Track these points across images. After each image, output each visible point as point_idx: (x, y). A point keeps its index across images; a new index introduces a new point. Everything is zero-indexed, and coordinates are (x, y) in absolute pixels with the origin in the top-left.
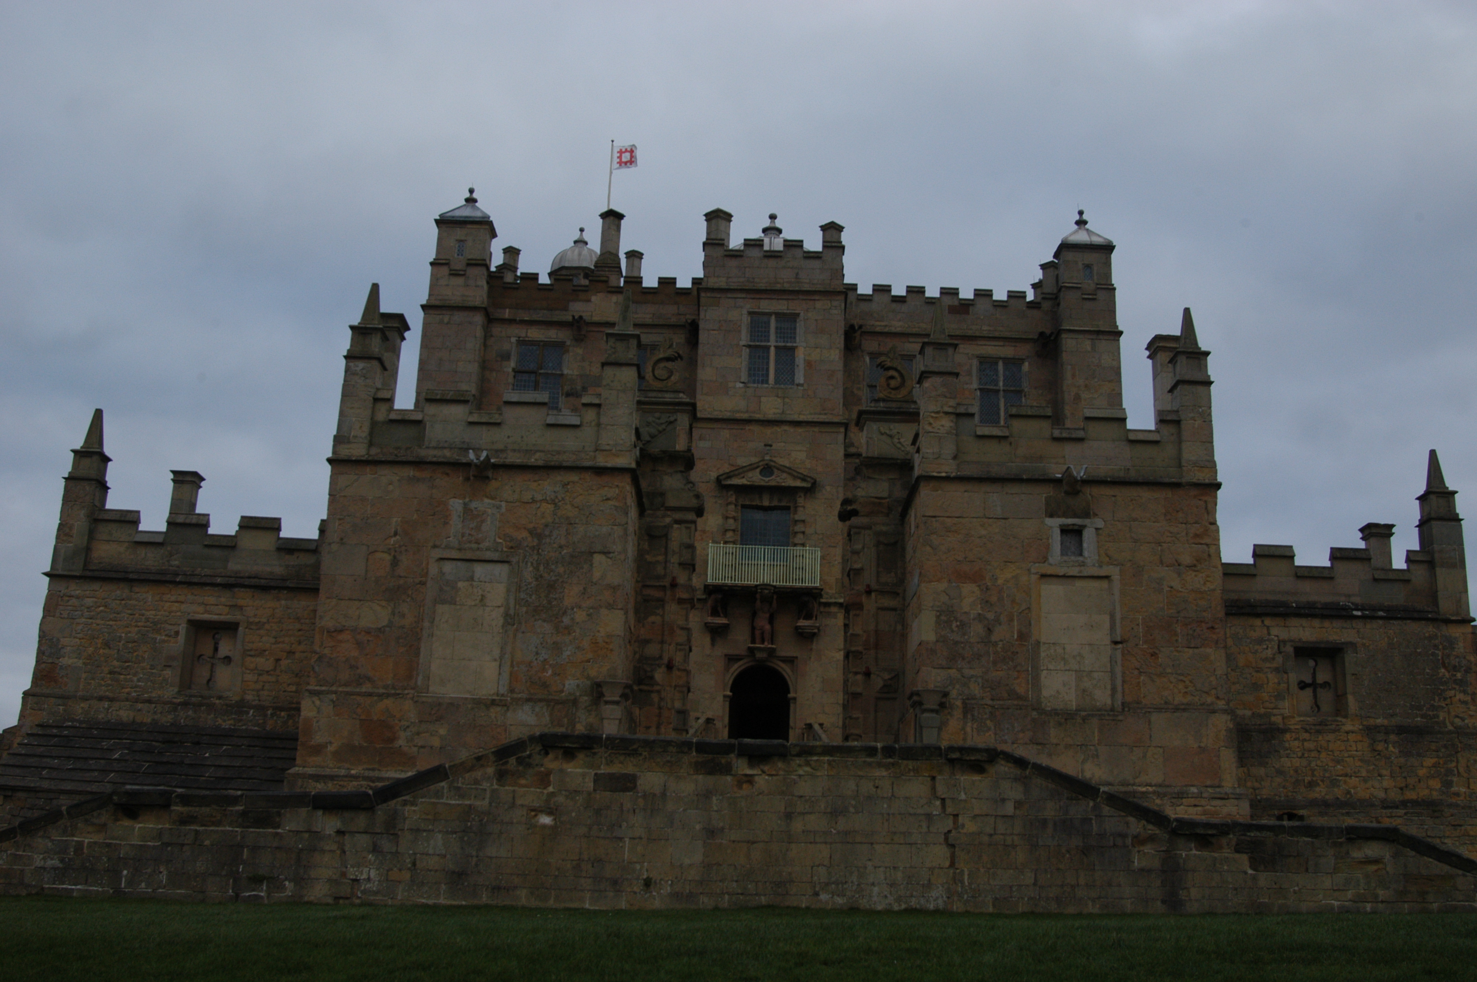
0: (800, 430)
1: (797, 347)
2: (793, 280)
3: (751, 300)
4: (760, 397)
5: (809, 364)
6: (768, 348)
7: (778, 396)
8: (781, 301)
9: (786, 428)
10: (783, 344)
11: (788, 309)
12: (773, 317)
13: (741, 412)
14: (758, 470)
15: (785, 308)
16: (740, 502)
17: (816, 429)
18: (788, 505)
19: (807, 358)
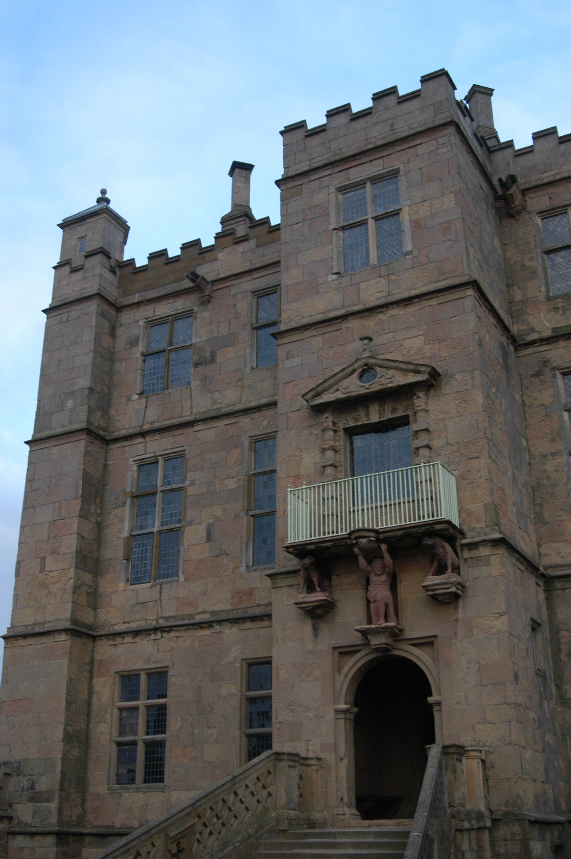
0: (412, 309)
1: (401, 209)
2: (388, 134)
3: (338, 175)
4: (359, 283)
5: (417, 224)
6: (364, 223)
7: (380, 277)
8: (373, 163)
9: (393, 311)
10: (383, 212)
11: (384, 169)
12: (368, 184)
13: (337, 309)
14: (355, 375)
15: (381, 168)
16: (341, 426)
17: (434, 302)
18: (405, 414)
19: (413, 218)
